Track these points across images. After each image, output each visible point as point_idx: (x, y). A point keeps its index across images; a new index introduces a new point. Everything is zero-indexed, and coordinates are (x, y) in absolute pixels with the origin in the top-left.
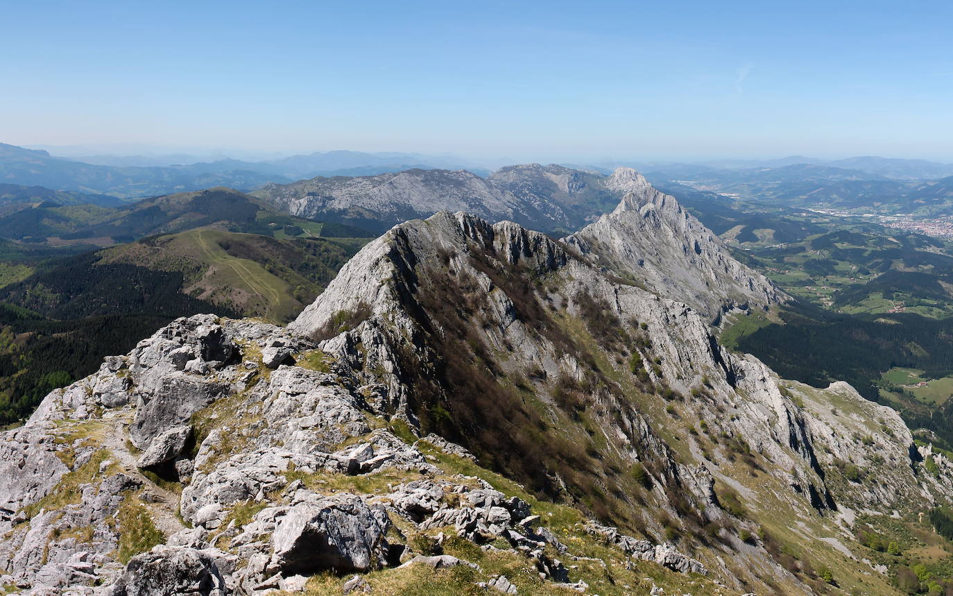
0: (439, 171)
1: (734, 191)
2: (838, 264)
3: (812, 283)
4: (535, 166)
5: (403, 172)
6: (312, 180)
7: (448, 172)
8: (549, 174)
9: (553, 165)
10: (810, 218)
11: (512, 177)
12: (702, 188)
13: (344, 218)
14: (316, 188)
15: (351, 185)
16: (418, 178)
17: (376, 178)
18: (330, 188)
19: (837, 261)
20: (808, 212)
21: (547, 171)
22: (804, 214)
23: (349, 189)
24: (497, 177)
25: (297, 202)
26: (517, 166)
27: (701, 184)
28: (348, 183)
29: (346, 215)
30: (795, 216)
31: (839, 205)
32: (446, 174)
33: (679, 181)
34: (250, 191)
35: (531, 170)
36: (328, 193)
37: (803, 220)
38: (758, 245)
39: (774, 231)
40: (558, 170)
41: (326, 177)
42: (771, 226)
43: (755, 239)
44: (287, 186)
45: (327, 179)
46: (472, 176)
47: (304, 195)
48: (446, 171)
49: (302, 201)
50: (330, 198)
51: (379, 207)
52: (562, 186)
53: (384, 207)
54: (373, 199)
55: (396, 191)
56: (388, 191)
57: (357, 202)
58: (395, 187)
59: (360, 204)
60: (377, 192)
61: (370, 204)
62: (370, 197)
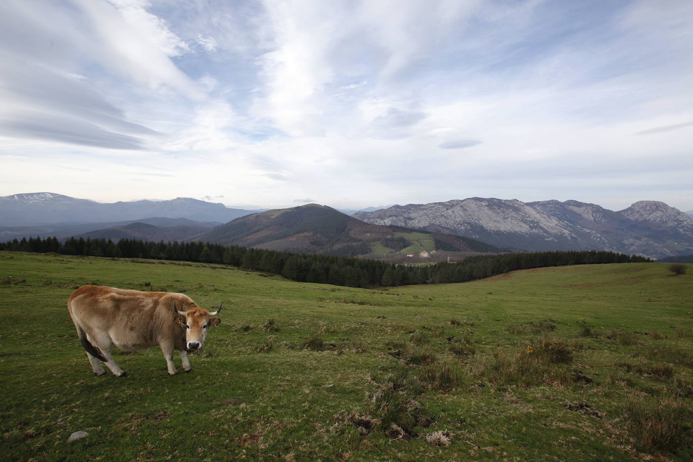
6: (390, 208)
14: (396, 212)
16: (482, 203)
17: (446, 203)
18: (407, 212)
21: (568, 205)
35: (553, 204)
36: (407, 215)
40: (577, 204)
45: (403, 207)
47: (386, 217)
49: (386, 221)
50: (410, 219)
51: (455, 226)
52: (586, 216)
53: (459, 225)
54: (448, 219)
55: (467, 213)
56: (461, 213)
57: (434, 221)
58: (466, 210)
59: (437, 223)
60: (451, 214)
61: (446, 223)
62: (445, 217)
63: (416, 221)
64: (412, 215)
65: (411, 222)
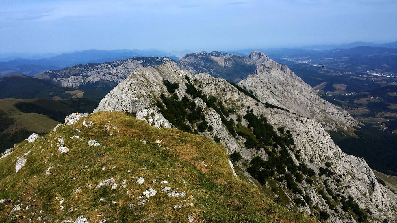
0: (150, 57)
1: (320, 63)
2: (390, 105)
3: (373, 115)
4: (204, 52)
5: (130, 59)
6: (74, 67)
7: (156, 58)
8: (213, 57)
9: (215, 52)
10: (369, 78)
11: (192, 60)
12: (300, 62)
13: (96, 87)
14: (78, 71)
15: (99, 68)
16: (139, 62)
17: (114, 63)
18: (86, 70)
19: (389, 103)
20: (368, 75)
21: (212, 55)
22: (366, 76)
23: (98, 70)
24: (183, 60)
25: (67, 80)
26: (194, 53)
27: (299, 60)
28: (97, 66)
29: (98, 85)
30: (359, 77)
31: (387, 70)
32: (155, 59)
33: (286, 59)
34: (35, 76)
35: (202, 55)
36: (85, 74)
37: (365, 79)
38: (336, 93)
39: (346, 86)
40: (218, 54)
41: (83, 64)
42: (345, 83)
43: (334, 89)
44: (58, 71)
45: (84, 65)
46: (170, 60)
47: (70, 76)
48: (155, 57)
49: (69, 79)
50: (87, 76)
51: (117, 79)
52: (220, 63)
53: (120, 79)
54: (113, 75)
55: (126, 70)
56: (122, 70)
57: (103, 77)
58: (126, 68)
59: (106, 78)
60: (115, 71)
61: (111, 78)
62: (111, 74)
63: (91, 78)
64: (89, 73)
65: (87, 78)
